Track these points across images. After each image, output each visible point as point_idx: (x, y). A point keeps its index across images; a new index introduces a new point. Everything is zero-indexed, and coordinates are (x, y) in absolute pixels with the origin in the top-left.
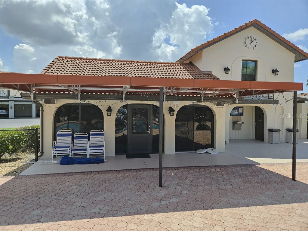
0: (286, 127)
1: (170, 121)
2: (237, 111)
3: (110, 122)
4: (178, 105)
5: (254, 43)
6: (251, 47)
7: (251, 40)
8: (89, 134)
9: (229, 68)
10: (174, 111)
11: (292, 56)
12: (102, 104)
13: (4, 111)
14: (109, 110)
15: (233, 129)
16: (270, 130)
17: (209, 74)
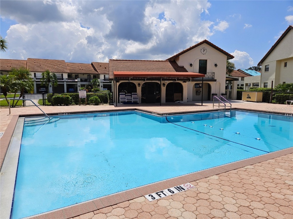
0: (221, 93)
1: (164, 89)
2: (198, 85)
3: (139, 89)
4: (167, 82)
5: (205, 51)
6: (204, 53)
7: (204, 50)
8: (131, 94)
9: (192, 64)
10: (165, 85)
11: (226, 57)
12: (136, 82)
13: (44, 89)
14: (139, 84)
15: (196, 95)
16: (213, 94)
17: (183, 67)
